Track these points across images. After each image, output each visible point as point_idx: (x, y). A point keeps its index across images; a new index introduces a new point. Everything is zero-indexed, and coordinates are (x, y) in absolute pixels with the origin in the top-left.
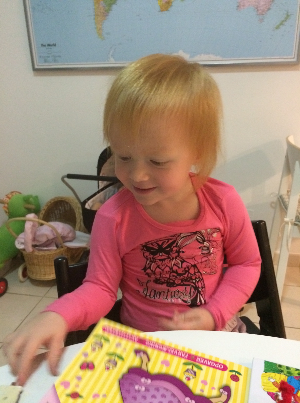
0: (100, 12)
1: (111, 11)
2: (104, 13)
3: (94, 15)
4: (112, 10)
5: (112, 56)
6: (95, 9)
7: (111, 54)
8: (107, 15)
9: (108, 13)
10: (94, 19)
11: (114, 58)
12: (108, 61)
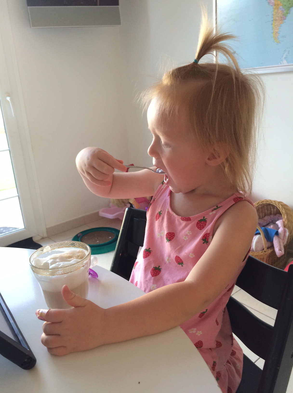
0: (278, 17)
1: (288, 15)
2: (281, 18)
3: (272, 21)
4: (290, 13)
5: (285, 58)
6: (273, 15)
7: (284, 56)
8: (285, 19)
9: (286, 16)
10: (272, 24)
11: (287, 60)
12: (281, 63)
